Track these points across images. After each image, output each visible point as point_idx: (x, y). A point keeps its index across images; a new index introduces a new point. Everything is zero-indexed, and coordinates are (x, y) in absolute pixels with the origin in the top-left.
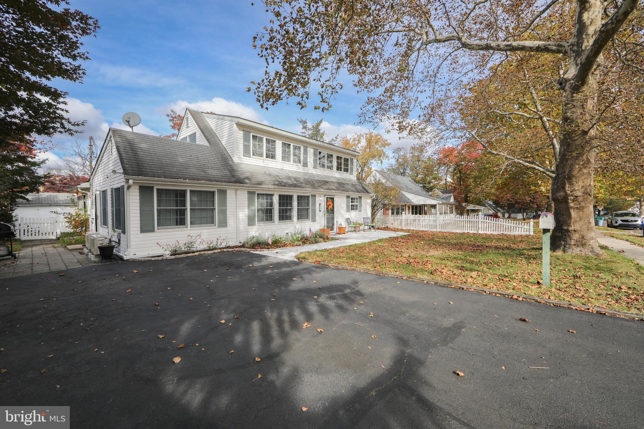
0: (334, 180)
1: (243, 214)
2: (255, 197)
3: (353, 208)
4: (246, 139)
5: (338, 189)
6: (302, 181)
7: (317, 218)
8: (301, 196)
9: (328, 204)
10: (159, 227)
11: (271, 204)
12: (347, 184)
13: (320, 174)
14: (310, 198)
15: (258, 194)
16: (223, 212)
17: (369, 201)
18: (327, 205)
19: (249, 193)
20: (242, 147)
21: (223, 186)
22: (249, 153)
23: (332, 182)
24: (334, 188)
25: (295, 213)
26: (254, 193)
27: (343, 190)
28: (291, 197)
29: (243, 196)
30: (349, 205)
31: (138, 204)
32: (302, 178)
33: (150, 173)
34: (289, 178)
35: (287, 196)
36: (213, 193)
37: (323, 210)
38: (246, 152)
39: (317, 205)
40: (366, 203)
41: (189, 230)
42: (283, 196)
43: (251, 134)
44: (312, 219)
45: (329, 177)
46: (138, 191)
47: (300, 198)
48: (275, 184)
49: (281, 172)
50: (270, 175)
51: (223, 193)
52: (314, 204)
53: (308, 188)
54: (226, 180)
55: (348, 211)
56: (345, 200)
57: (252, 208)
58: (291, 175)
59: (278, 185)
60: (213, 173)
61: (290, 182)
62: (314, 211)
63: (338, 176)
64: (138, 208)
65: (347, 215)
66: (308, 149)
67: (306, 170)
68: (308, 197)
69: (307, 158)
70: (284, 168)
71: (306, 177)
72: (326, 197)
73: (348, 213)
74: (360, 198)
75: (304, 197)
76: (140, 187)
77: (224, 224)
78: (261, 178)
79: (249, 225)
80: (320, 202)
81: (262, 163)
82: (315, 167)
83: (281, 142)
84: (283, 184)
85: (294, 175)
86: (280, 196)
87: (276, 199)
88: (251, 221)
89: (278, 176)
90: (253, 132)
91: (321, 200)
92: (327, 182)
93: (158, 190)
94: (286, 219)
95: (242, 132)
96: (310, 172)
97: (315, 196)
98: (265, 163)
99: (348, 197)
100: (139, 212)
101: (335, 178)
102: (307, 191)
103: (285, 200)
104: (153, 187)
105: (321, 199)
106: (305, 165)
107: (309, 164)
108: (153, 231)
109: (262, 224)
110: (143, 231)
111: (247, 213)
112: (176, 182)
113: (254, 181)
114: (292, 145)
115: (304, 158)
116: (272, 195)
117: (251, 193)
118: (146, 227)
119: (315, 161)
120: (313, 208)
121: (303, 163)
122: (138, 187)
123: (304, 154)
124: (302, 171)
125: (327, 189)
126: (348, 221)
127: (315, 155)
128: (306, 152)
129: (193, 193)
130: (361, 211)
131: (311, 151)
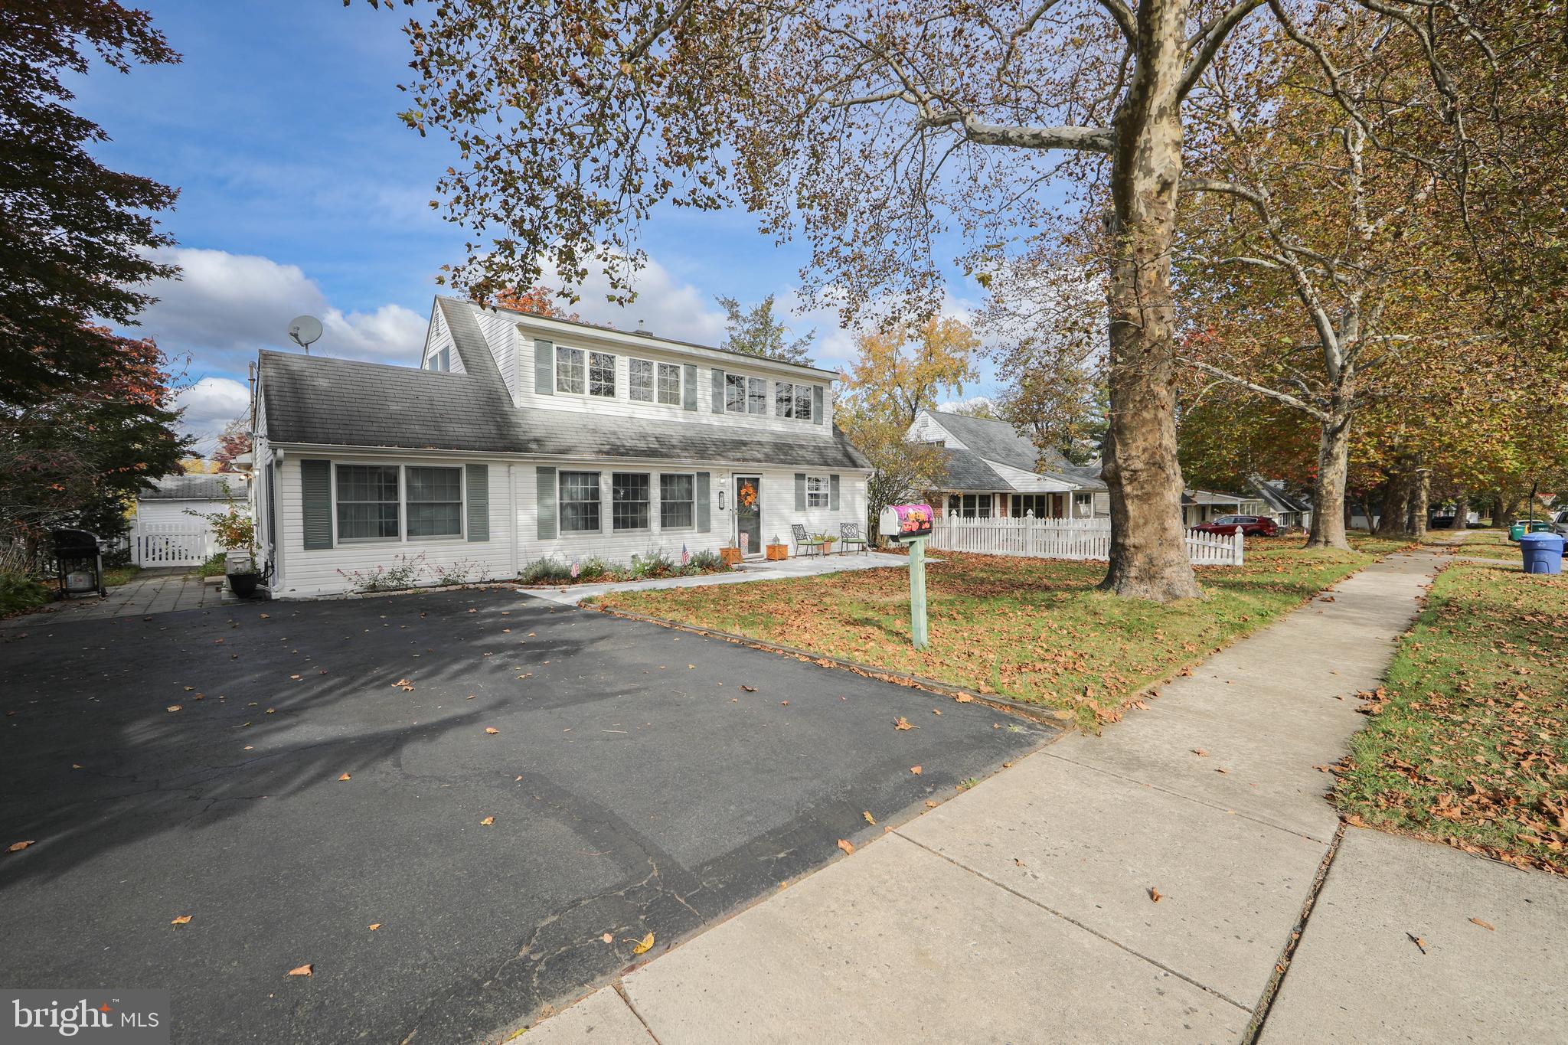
0: (764, 439)
1: (527, 516)
2: (553, 479)
3: (816, 499)
4: (542, 357)
5: (768, 459)
6: (674, 442)
7: (714, 524)
8: (671, 476)
9: (743, 492)
10: (342, 540)
11: (595, 493)
12: (801, 447)
13: (731, 425)
14: (695, 480)
15: (562, 474)
16: (481, 511)
17: (862, 486)
18: (739, 494)
19: (540, 470)
20: (533, 375)
21: (477, 457)
22: (550, 386)
23: (759, 443)
24: (759, 456)
25: (654, 512)
26: (552, 470)
27: (783, 462)
28: (645, 479)
29: (526, 477)
30: (803, 495)
31: (300, 496)
32: (675, 435)
33: (321, 436)
34: (644, 437)
35: (635, 476)
36: (458, 471)
37: (728, 505)
38: (543, 385)
39: (714, 497)
40: (854, 491)
41: (404, 546)
42: (626, 476)
43: (554, 346)
44: (699, 526)
45: (754, 432)
46: (299, 469)
47: (665, 479)
48: (600, 452)
49: (628, 425)
50: (594, 431)
51: (479, 472)
52: (705, 492)
53: (686, 457)
54: (483, 444)
55: (800, 506)
56: (792, 482)
57: (549, 501)
58: (649, 430)
59: (607, 453)
60: (458, 431)
61: (642, 445)
62: (705, 509)
63: (781, 429)
64: (300, 502)
65: (799, 518)
66: (698, 370)
67: (693, 418)
68: (689, 478)
69: (694, 390)
70: (636, 416)
71: (689, 434)
72: (736, 476)
73: (800, 513)
74: (835, 478)
75: (680, 477)
76: (303, 462)
77: (480, 533)
78: (570, 439)
79: (540, 537)
80: (721, 489)
81: (581, 405)
82: (716, 411)
83: (627, 359)
84: (622, 450)
85: (658, 431)
86: (618, 479)
87: (606, 484)
88: (545, 530)
89: (615, 433)
90: (558, 342)
91: (723, 485)
92: (744, 444)
93: (339, 467)
94: (634, 525)
95: (533, 344)
96: (705, 422)
97: (708, 475)
98: (589, 406)
99: (800, 477)
100: (300, 509)
101: (772, 433)
102: (686, 465)
103: (631, 486)
104: (329, 462)
105: (723, 481)
106: (691, 405)
107: (700, 405)
108: (329, 546)
109: (572, 535)
110: (309, 545)
111: (536, 512)
112: (372, 452)
113: (551, 445)
114: (656, 364)
115: (686, 390)
116: (597, 474)
117: (545, 472)
118: (315, 539)
119: (717, 397)
120: (703, 501)
121: (686, 403)
122: (299, 463)
123: (687, 382)
124: (681, 420)
125: (738, 460)
126: (798, 531)
127: (717, 384)
128: (691, 378)
129: (413, 471)
130: (838, 509)
131: (705, 375)
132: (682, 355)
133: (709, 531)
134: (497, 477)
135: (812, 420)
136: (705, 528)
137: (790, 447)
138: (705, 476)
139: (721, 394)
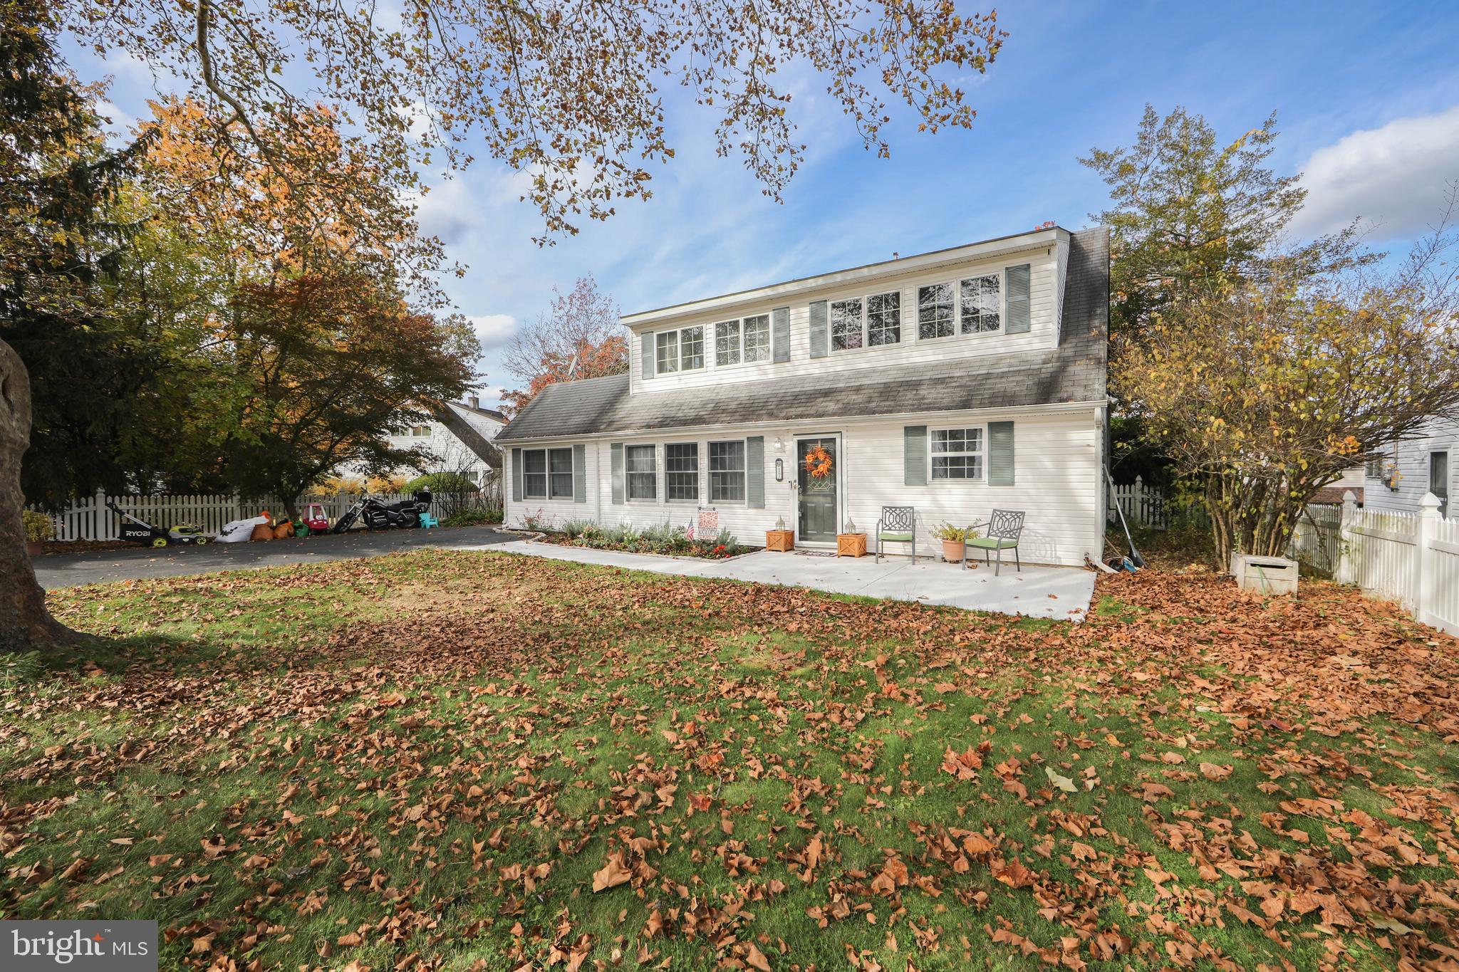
0: (883, 378)
1: (607, 483)
2: (622, 453)
4: (647, 347)
7: (770, 498)
8: (722, 445)
9: (809, 459)
10: (528, 497)
11: (653, 466)
14: (745, 446)
16: (582, 482)
18: (802, 463)
19: (614, 446)
20: (641, 365)
21: (578, 440)
22: (650, 371)
23: (858, 388)
25: (703, 484)
26: (621, 446)
28: (694, 447)
29: (606, 453)
30: (922, 459)
31: (512, 470)
34: (705, 404)
35: (687, 446)
36: (570, 451)
37: (789, 476)
38: (647, 371)
39: (770, 469)
40: (1057, 449)
41: (548, 503)
42: (679, 446)
43: (655, 335)
44: (751, 500)
45: (870, 372)
46: (512, 455)
47: (714, 448)
49: (705, 393)
51: (580, 448)
52: (758, 461)
55: (914, 475)
56: (900, 441)
57: (620, 473)
58: (722, 394)
59: (650, 426)
61: (692, 414)
62: (759, 482)
63: (929, 359)
64: (512, 474)
66: (792, 312)
67: (786, 371)
68: (739, 444)
69: (788, 337)
70: (722, 382)
72: (795, 438)
73: (915, 489)
74: (1006, 427)
75: (731, 444)
77: (582, 498)
78: (637, 417)
79: (614, 503)
80: (779, 455)
82: (816, 355)
83: (712, 325)
86: (670, 449)
87: (661, 457)
88: (616, 497)
90: (660, 329)
91: (781, 450)
93: (527, 453)
95: (640, 338)
96: (802, 372)
97: (761, 439)
99: (915, 431)
100: (511, 478)
101: (907, 367)
103: (680, 456)
104: (520, 449)
105: (779, 445)
106: (783, 356)
107: (796, 353)
108: (520, 500)
109: (637, 503)
110: (516, 498)
111: (611, 481)
114: (743, 320)
115: (776, 340)
116: (653, 447)
117: (616, 448)
119: (817, 337)
120: (755, 471)
121: (775, 355)
122: (512, 451)
123: (776, 330)
124: (771, 377)
126: (903, 517)
127: (816, 319)
128: (783, 323)
129: (552, 452)
130: (1012, 483)
131: (800, 316)
132: (770, 300)
133: (762, 507)
134: (590, 453)
135: (1002, 329)
136: (758, 502)
137: (914, 385)
138: (758, 440)
139: (822, 332)
